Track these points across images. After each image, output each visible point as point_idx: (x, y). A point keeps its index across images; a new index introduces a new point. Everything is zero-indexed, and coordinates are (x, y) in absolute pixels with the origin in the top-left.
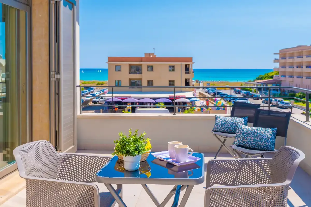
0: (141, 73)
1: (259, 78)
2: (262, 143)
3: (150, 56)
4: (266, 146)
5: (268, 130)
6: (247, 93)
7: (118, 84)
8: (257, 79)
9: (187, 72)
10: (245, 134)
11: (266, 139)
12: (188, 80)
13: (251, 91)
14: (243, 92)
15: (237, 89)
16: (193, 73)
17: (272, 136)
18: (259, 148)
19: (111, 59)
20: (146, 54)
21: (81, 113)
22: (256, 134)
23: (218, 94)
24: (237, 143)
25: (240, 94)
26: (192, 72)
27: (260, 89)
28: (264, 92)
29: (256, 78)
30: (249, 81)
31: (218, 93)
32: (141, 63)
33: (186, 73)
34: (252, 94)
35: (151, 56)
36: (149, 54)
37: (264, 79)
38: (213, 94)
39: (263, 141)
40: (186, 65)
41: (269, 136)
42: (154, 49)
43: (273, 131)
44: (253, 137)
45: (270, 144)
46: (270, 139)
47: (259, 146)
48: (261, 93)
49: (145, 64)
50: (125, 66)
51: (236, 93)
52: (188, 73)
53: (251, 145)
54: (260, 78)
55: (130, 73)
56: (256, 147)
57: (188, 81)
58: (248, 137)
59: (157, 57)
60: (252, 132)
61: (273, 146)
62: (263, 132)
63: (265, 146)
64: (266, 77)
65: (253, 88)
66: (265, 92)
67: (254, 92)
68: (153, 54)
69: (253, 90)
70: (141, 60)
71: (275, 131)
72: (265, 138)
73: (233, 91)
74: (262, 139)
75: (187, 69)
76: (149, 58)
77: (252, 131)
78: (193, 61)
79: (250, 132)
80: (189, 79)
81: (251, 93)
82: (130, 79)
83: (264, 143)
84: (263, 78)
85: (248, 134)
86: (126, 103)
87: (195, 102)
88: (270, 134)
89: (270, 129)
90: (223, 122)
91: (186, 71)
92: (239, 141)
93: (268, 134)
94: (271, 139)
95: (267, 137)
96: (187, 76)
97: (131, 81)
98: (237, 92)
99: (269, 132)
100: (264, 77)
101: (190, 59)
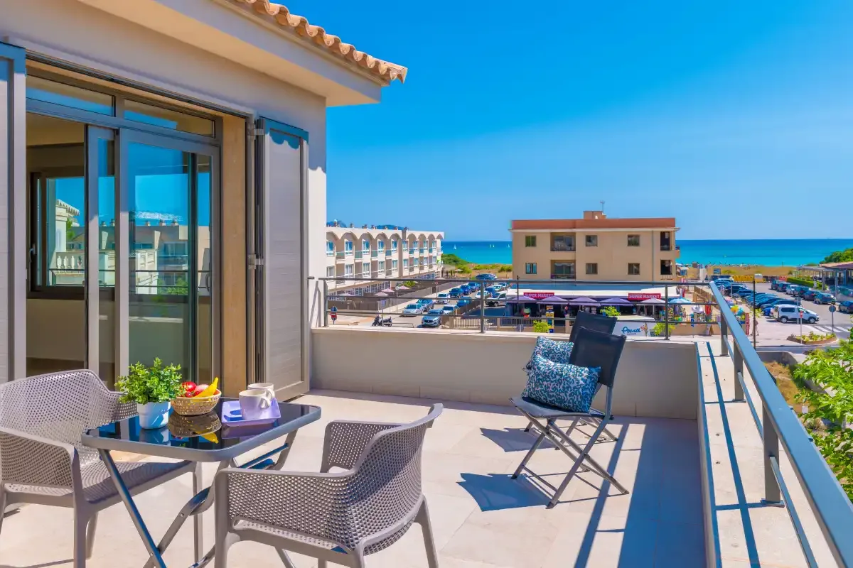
0: (574, 250)
1: (831, 257)
2: (566, 395)
3: (593, 217)
4: (574, 403)
5: (582, 370)
6: (802, 289)
7: (532, 269)
8: (829, 260)
9: (666, 246)
10: (540, 377)
11: (574, 388)
12: (667, 262)
13: (812, 286)
14: (793, 287)
15: (778, 282)
16: (678, 248)
17: (588, 383)
18: (563, 405)
19: (517, 225)
20: (586, 213)
21: (325, 325)
22: (558, 377)
23: (734, 292)
24: (527, 393)
25: (785, 291)
26: (673, 247)
27: (830, 282)
28: (840, 289)
29: (826, 259)
30: (809, 265)
31: (736, 289)
32: (574, 230)
33: (662, 249)
34: (813, 292)
35: (596, 217)
36: (593, 212)
37: (844, 260)
38: (726, 291)
39: (569, 392)
40: (663, 234)
41: (581, 382)
42: (603, 203)
43: (590, 372)
44: (552, 384)
45: (579, 400)
46: (580, 390)
47: (562, 401)
48: (833, 289)
49: (581, 234)
50: (543, 236)
51: (776, 289)
52: (668, 249)
53: (548, 399)
54: (833, 258)
55: (553, 249)
56: (557, 404)
57: (667, 265)
58: (545, 383)
59: (608, 217)
60: (553, 373)
61: (587, 404)
62: (571, 374)
63: (571, 401)
64: (847, 257)
65: (815, 278)
66: (842, 287)
67: (817, 288)
68: (599, 213)
69: (816, 283)
70: (574, 224)
71: (596, 373)
72: (572, 386)
73: (769, 285)
74: (568, 388)
75: (665, 242)
76: (592, 220)
77: (553, 371)
78: (677, 226)
79: (549, 373)
80: (669, 261)
81: (810, 289)
82: (553, 262)
83: (570, 395)
84: (841, 258)
85: (547, 376)
86: (544, 306)
87: (680, 308)
88: (582, 379)
89: (586, 369)
90: (546, 351)
91: (662, 244)
92: (530, 389)
93: (579, 378)
94: (584, 389)
95: (575, 384)
96: (665, 255)
97: (556, 264)
98: (780, 288)
99: (583, 375)
100: (844, 255)
101: (671, 222)
